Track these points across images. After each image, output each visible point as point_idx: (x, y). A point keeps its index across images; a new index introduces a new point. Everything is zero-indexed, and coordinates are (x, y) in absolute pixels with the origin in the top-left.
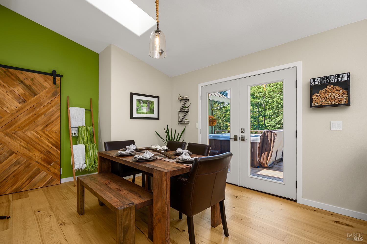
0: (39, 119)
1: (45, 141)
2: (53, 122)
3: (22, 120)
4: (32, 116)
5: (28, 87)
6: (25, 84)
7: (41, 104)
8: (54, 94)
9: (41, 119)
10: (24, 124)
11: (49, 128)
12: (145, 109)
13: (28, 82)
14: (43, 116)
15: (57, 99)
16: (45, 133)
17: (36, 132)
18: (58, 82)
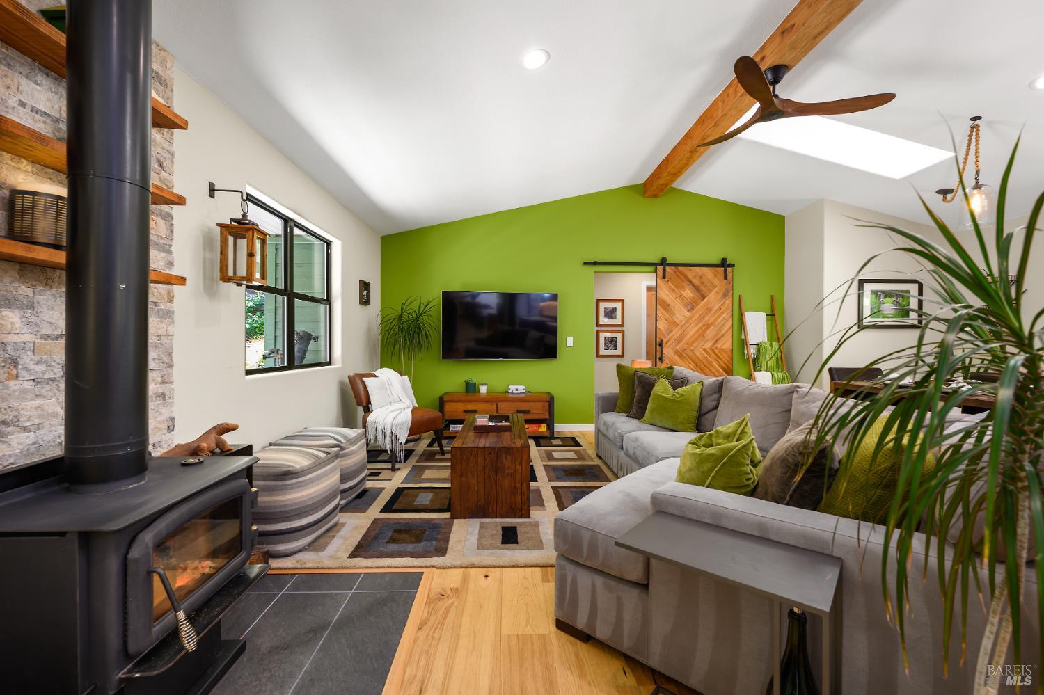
0: (708, 332)
1: (715, 364)
2: (723, 336)
3: (691, 333)
4: (701, 328)
5: (697, 289)
6: (693, 285)
7: (710, 310)
8: (725, 295)
9: (710, 333)
10: (693, 339)
11: (718, 345)
12: (888, 306)
13: (696, 282)
14: (712, 327)
15: (728, 302)
16: (714, 352)
17: (705, 350)
18: (729, 276)
